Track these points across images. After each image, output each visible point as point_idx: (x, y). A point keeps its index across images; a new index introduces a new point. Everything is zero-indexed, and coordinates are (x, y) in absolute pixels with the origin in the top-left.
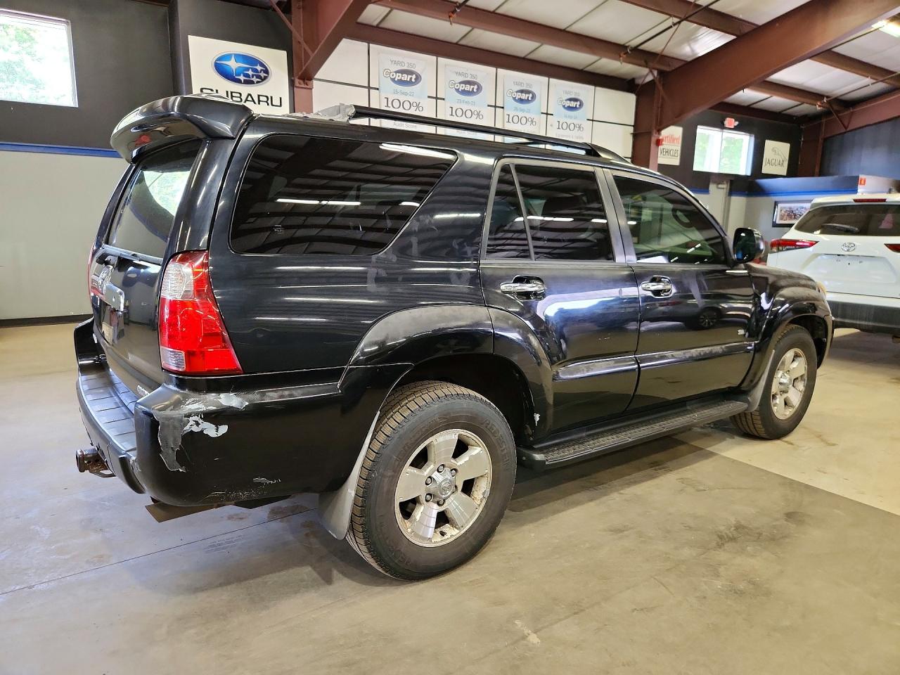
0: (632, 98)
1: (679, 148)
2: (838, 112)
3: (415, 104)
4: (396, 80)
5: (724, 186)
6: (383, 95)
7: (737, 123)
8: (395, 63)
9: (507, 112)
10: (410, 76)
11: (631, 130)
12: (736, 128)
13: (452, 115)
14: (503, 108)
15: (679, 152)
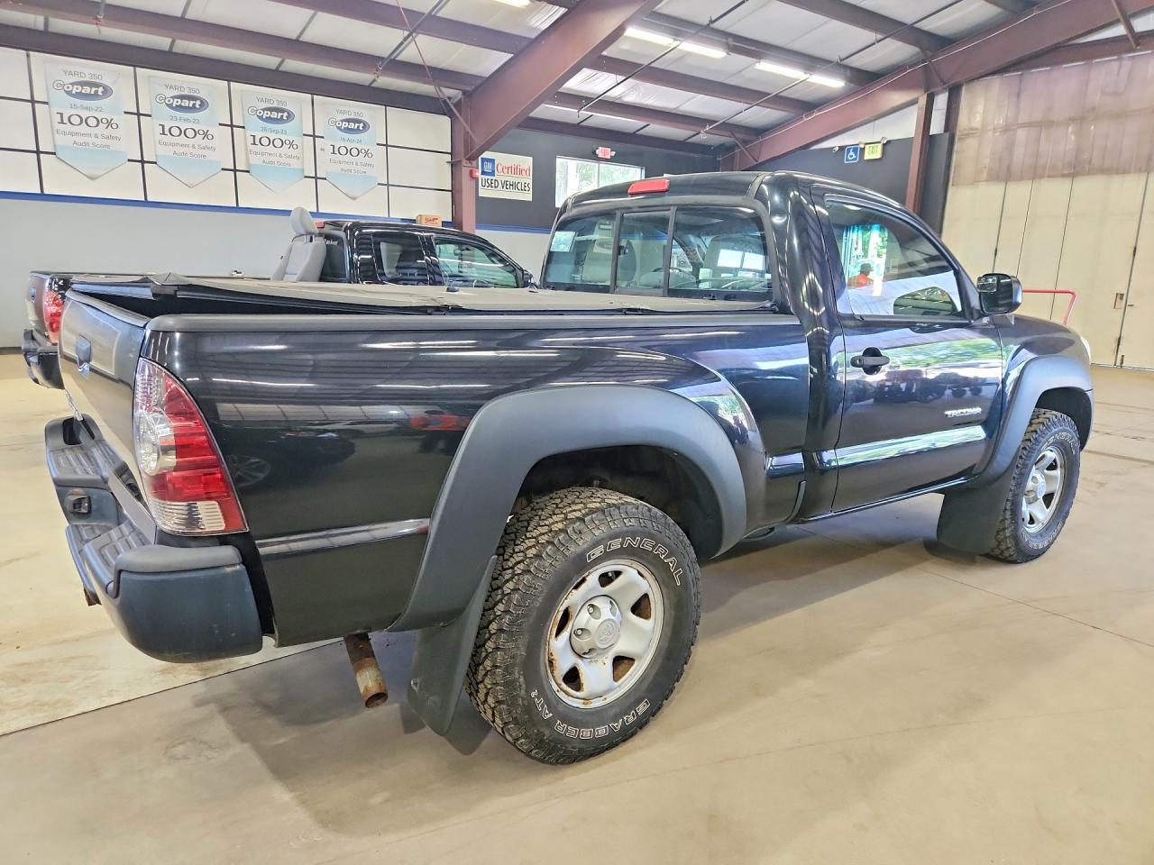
0: (445, 121)
1: (530, 181)
2: (745, 142)
3: (104, 121)
4: (74, 92)
5: (610, 227)
6: (55, 110)
7: (613, 153)
8: (70, 73)
9: (249, 133)
10: (94, 89)
11: (448, 158)
12: (612, 160)
13: (164, 134)
14: (243, 127)
15: (531, 186)
